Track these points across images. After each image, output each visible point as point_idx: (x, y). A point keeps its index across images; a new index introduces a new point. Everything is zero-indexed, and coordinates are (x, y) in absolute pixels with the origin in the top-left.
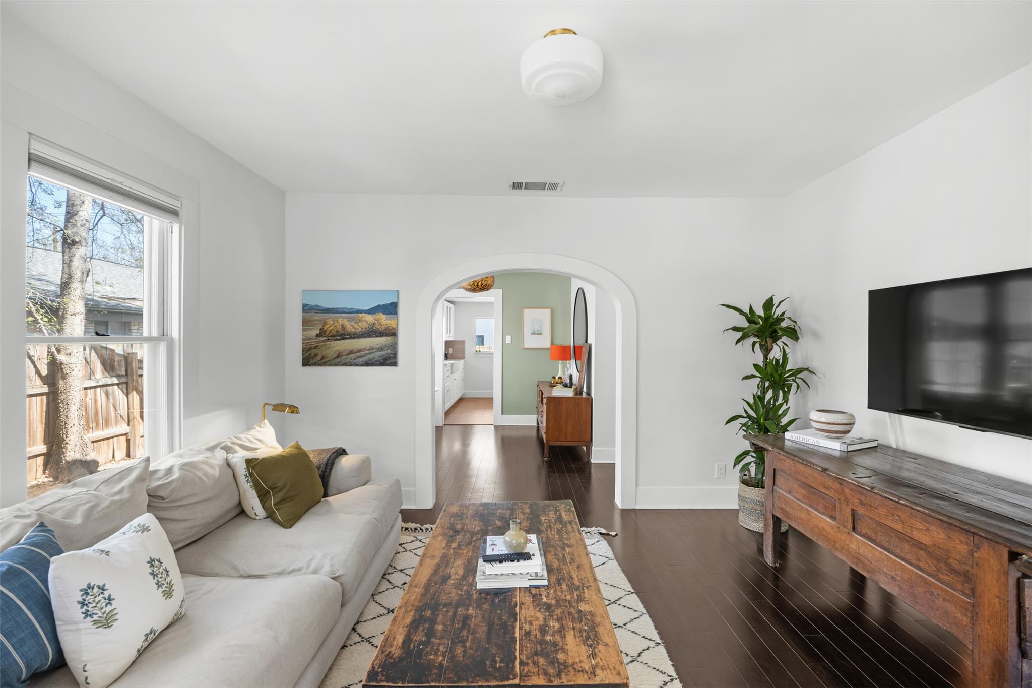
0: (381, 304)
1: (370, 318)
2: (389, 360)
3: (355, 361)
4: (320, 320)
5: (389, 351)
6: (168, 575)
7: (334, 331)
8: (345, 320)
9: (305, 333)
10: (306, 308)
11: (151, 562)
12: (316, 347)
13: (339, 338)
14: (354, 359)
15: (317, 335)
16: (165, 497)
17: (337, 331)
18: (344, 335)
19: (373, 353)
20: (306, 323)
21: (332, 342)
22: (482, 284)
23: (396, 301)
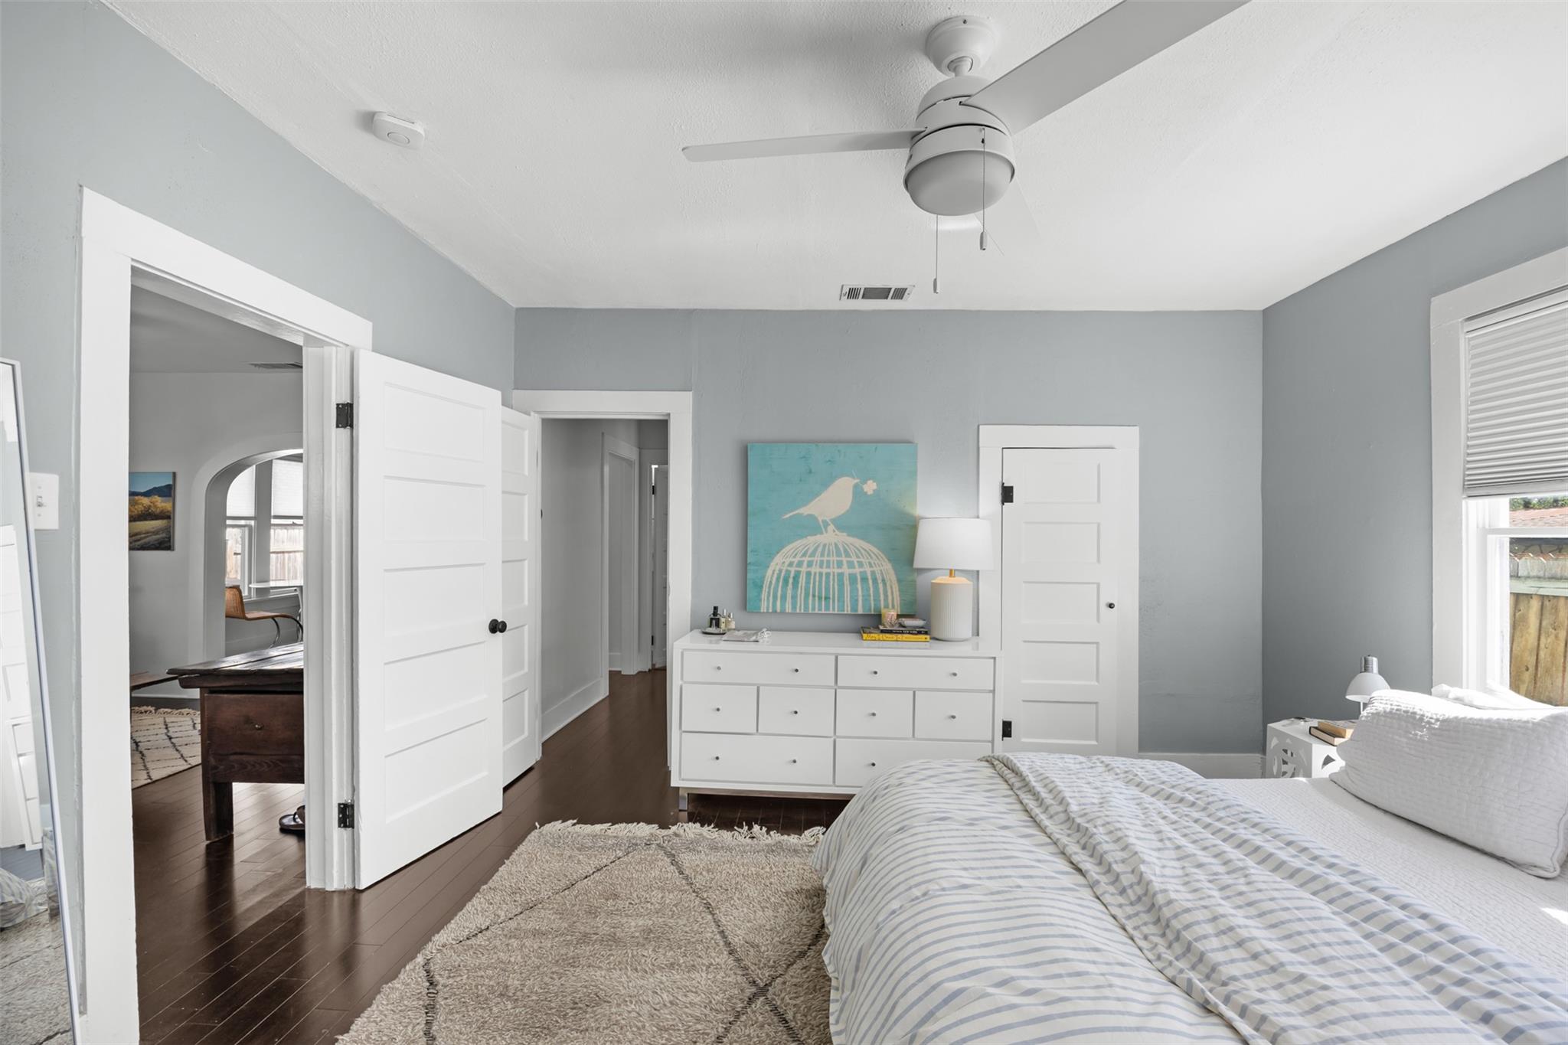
0: (157, 486)
1: (147, 501)
2: (166, 544)
5: (164, 535)
19: (149, 536)
23: (171, 483)
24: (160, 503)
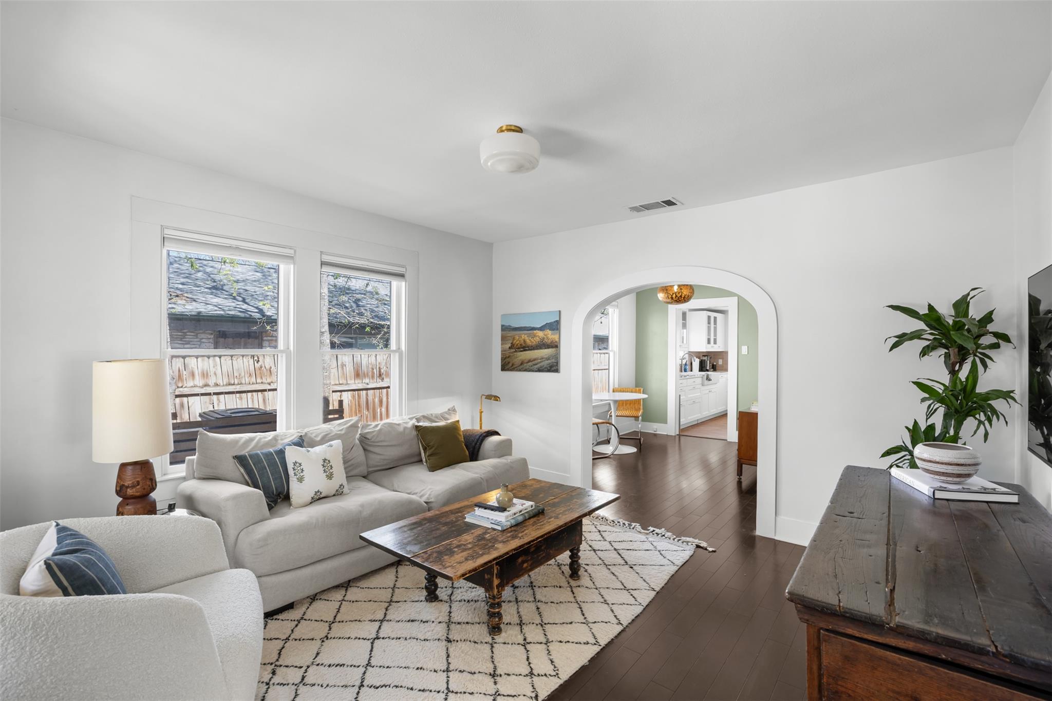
0: (548, 322)
1: (540, 334)
2: (553, 367)
3: (531, 368)
4: (511, 337)
5: (553, 360)
6: (331, 469)
7: (519, 345)
8: (526, 336)
9: (503, 346)
10: (504, 328)
11: (325, 460)
12: (509, 357)
13: (522, 349)
14: (531, 366)
15: (510, 348)
16: (370, 438)
17: (521, 345)
18: (525, 348)
19: (543, 361)
20: (504, 339)
21: (518, 353)
22: (676, 296)
23: (558, 319)
24: (550, 335)
